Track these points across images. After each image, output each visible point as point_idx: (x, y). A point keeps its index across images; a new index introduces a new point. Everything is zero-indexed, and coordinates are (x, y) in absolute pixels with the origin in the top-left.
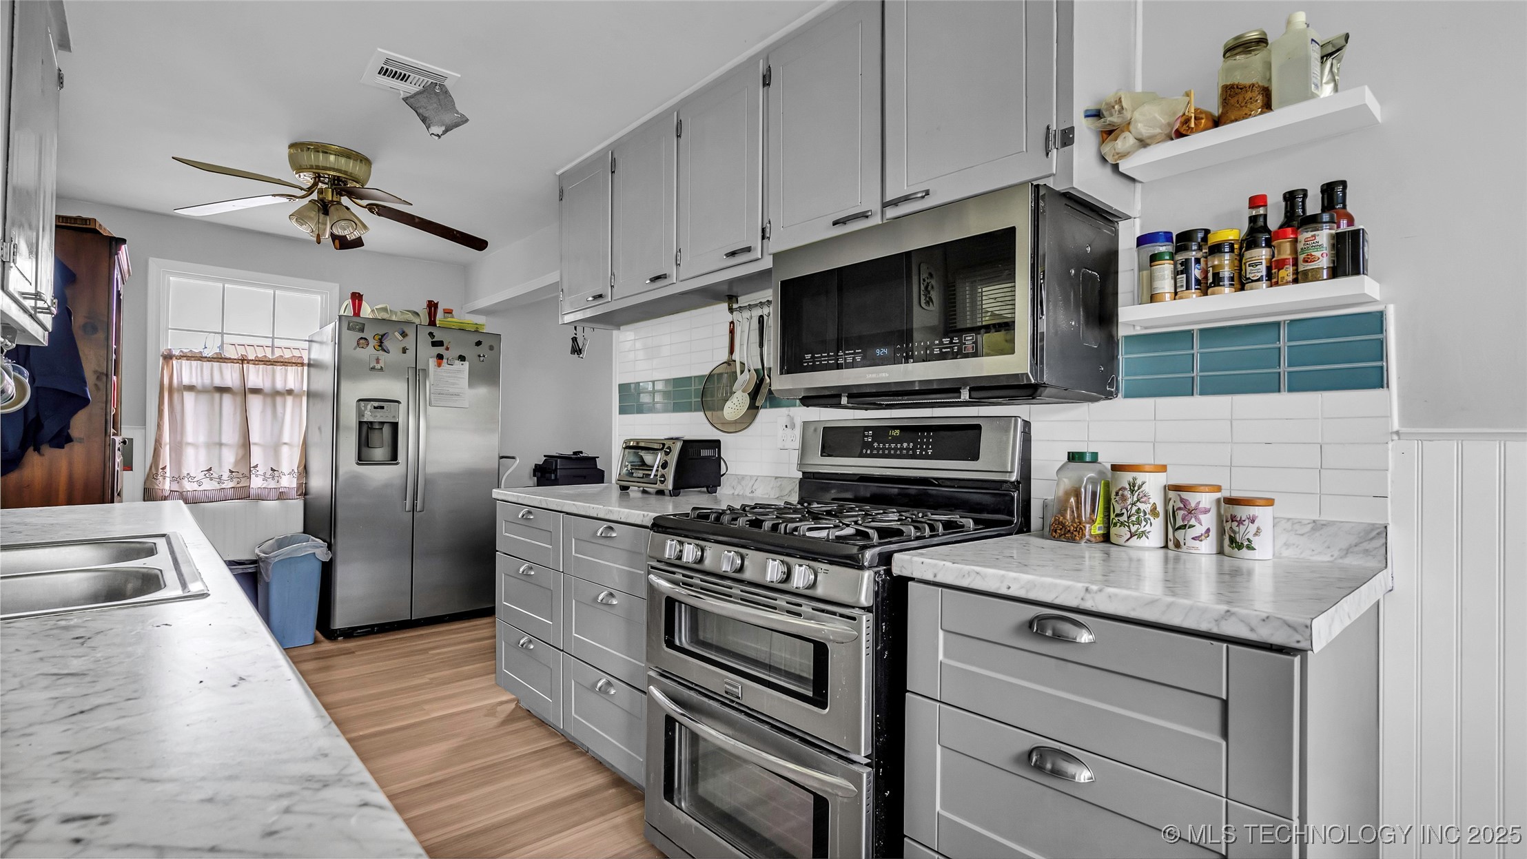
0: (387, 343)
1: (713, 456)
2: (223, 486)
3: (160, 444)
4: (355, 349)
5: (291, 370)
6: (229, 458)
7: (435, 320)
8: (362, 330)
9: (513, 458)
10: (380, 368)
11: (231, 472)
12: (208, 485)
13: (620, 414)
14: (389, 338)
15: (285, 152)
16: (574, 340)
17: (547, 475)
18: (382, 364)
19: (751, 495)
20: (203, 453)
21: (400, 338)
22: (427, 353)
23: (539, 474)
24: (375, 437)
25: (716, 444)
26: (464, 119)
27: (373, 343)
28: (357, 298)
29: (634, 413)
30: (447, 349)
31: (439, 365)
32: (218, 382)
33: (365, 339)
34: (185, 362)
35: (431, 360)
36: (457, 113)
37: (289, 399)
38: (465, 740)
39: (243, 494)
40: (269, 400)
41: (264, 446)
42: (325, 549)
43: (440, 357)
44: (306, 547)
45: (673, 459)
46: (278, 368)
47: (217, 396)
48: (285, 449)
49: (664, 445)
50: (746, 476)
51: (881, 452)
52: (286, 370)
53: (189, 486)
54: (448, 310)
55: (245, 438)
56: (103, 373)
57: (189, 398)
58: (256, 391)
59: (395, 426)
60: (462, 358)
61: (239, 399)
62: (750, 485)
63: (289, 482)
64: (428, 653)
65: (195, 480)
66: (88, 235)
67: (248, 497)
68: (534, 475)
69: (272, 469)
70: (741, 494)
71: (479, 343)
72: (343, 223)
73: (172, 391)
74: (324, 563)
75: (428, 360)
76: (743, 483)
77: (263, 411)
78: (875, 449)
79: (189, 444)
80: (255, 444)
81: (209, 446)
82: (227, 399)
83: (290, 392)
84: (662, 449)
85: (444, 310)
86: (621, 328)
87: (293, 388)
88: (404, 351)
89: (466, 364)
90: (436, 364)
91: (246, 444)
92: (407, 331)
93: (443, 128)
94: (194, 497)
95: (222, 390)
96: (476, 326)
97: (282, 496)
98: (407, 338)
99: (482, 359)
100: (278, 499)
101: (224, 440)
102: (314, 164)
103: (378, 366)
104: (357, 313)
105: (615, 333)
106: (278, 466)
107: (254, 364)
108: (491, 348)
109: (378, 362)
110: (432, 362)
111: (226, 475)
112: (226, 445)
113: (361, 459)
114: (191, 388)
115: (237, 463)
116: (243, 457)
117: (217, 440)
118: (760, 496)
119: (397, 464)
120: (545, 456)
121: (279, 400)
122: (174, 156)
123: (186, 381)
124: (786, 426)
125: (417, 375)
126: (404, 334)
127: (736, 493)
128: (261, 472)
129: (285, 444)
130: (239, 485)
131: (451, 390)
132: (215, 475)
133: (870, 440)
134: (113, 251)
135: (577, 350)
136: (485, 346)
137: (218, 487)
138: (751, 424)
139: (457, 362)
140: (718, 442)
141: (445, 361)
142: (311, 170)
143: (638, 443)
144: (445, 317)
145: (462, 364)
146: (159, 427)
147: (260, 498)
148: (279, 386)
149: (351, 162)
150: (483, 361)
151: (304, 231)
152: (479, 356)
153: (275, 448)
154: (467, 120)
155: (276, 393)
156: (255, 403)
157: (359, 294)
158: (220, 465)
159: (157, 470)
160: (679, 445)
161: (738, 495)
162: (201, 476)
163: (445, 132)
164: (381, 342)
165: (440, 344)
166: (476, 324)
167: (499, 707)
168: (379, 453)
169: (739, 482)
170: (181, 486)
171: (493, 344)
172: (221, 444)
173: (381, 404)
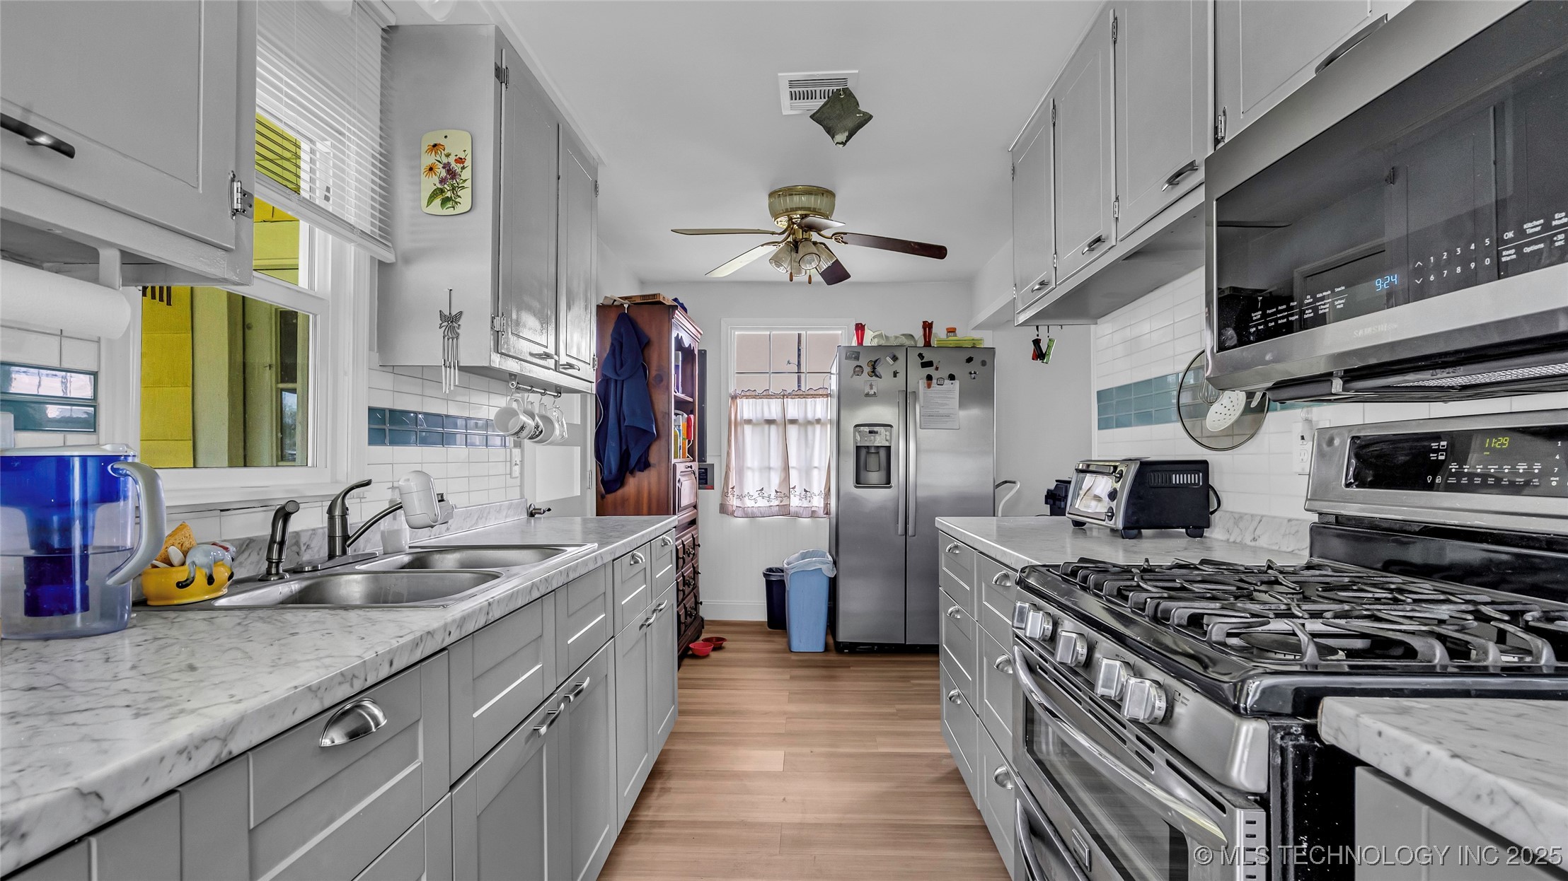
0: (879, 369)
1: (1195, 484)
2: (772, 504)
3: (729, 468)
4: (852, 377)
5: (819, 401)
6: (775, 479)
7: (930, 341)
8: (857, 358)
9: (1014, 482)
10: (873, 393)
11: (777, 492)
12: (762, 503)
13: (1099, 429)
14: (881, 363)
15: (765, 202)
16: (1037, 342)
17: (1057, 503)
18: (875, 390)
19: (1253, 544)
20: (757, 474)
21: (891, 362)
22: (917, 376)
23: (1051, 502)
24: (873, 461)
25: (1201, 467)
26: (867, 117)
27: (867, 369)
28: (860, 328)
29: (1112, 428)
30: (937, 369)
31: (929, 386)
32: (767, 416)
33: (860, 367)
34: (745, 401)
35: (920, 381)
36: (860, 112)
37: (818, 427)
38: (897, 787)
39: (785, 511)
40: (802, 430)
41: (799, 470)
42: (831, 565)
43: (929, 378)
44: (815, 562)
45: (1125, 488)
46: (809, 400)
47: (766, 427)
48: (815, 472)
49: (1115, 467)
50: (1246, 514)
51: (1464, 481)
52: (815, 402)
53: (749, 503)
54: (951, 328)
55: (785, 463)
56: (666, 413)
57: (748, 428)
58: (793, 422)
59: (888, 449)
60: (952, 377)
61: (781, 429)
62: (1252, 528)
63: (818, 502)
64: (908, 681)
65: (753, 498)
66: (657, 306)
67: (788, 514)
68: (1046, 503)
69: (805, 490)
70: (1238, 541)
71: (970, 360)
72: (808, 257)
73: (735, 425)
74: (830, 578)
75: (918, 382)
76: (1241, 525)
77: (799, 439)
78: (1452, 475)
79: (749, 468)
80: (793, 468)
81: (761, 470)
82: (773, 428)
83: (818, 421)
84: (1114, 471)
85: (947, 329)
86: (1099, 320)
87: (820, 417)
88: (895, 374)
89: (957, 383)
90: (926, 385)
91: (786, 468)
92: (898, 355)
93: (847, 134)
94: (752, 513)
95: (770, 422)
96: (973, 341)
97: (813, 515)
98: (898, 362)
99: (973, 376)
100: (811, 517)
101: (772, 465)
102: (788, 207)
103: (872, 392)
104: (860, 342)
105: (1093, 327)
106: (810, 487)
107: (792, 398)
108: (984, 363)
109: (871, 388)
110: (922, 384)
111: (773, 494)
112: (773, 468)
113: (859, 482)
114: (749, 422)
115: (780, 485)
116: (785, 477)
117: (767, 465)
118: (1265, 546)
119: (890, 487)
120: (1057, 481)
121: (810, 428)
122: (673, 229)
123: (746, 417)
124: (1303, 438)
125: (907, 399)
126: (895, 358)
127: (1231, 540)
128: (797, 493)
129: (816, 467)
130: (782, 504)
131: (941, 412)
132: (766, 495)
133: (1442, 458)
134: (671, 316)
135: (1040, 355)
136: (977, 360)
137: (768, 504)
138: (1252, 436)
139: (947, 382)
140: (1205, 463)
141: (934, 381)
142: (786, 214)
143: (1088, 466)
144: (948, 337)
145: (952, 384)
146: (729, 454)
147: (798, 516)
148: (810, 416)
149: (813, 198)
150: (974, 378)
151: (782, 273)
152: (971, 373)
153: (807, 471)
154: (871, 117)
155: (809, 423)
156: (793, 431)
157: (861, 324)
158: (770, 486)
159: (728, 489)
160: (1134, 468)
161: (1234, 542)
162: (756, 495)
163: (849, 138)
164: (874, 368)
165: (929, 364)
166: (973, 340)
167: (945, 760)
168: (874, 477)
169: (1236, 524)
170: (743, 503)
171: (986, 360)
172: (770, 468)
173: (873, 428)
